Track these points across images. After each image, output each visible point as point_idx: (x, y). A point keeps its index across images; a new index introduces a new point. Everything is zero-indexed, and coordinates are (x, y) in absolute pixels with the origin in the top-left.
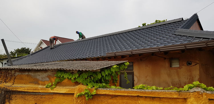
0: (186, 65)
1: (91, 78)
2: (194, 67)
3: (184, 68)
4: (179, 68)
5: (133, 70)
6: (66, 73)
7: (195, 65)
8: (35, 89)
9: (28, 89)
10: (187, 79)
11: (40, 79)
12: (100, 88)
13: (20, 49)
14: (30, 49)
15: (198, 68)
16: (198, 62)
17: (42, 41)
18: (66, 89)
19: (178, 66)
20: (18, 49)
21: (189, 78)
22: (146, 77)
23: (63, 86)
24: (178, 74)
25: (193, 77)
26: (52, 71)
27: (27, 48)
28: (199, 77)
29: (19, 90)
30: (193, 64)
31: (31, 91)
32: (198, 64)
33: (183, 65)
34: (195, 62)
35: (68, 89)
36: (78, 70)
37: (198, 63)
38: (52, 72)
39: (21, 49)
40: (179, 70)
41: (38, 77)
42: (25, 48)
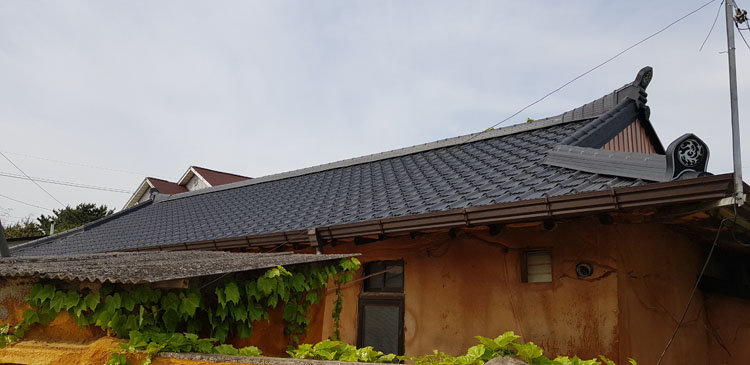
0: (576, 277)
1: (150, 311)
2: (600, 282)
3: (569, 287)
4: (552, 285)
5: (401, 290)
6: (59, 293)
7: (604, 276)
10: (578, 327)
12: (171, 350)
13: (75, 208)
14: (108, 210)
15: (614, 286)
16: (614, 265)
17: (148, 181)
18: (54, 351)
19: (548, 278)
20: (68, 209)
21: (583, 323)
22: (445, 317)
23: (50, 339)
24: (547, 307)
25: (596, 322)
26: (23, 283)
27: (98, 207)
28: (616, 319)
30: (597, 273)
32: (613, 274)
33: (564, 275)
34: (604, 266)
35: (60, 353)
36: (102, 281)
37: (614, 271)
38: (20, 286)
39: (78, 208)
40: (550, 292)
42: (93, 206)
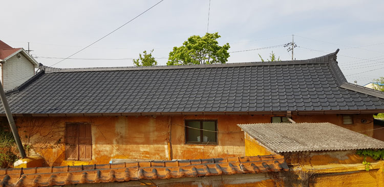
0: (361, 123)
3: (359, 126)
7: (370, 123)
8: (344, 169)
9: (336, 170)
11: (340, 158)
29: (326, 172)
30: (368, 122)
31: (341, 171)
32: (372, 122)
33: (357, 122)
34: (370, 120)
35: (374, 165)
41: (337, 157)
